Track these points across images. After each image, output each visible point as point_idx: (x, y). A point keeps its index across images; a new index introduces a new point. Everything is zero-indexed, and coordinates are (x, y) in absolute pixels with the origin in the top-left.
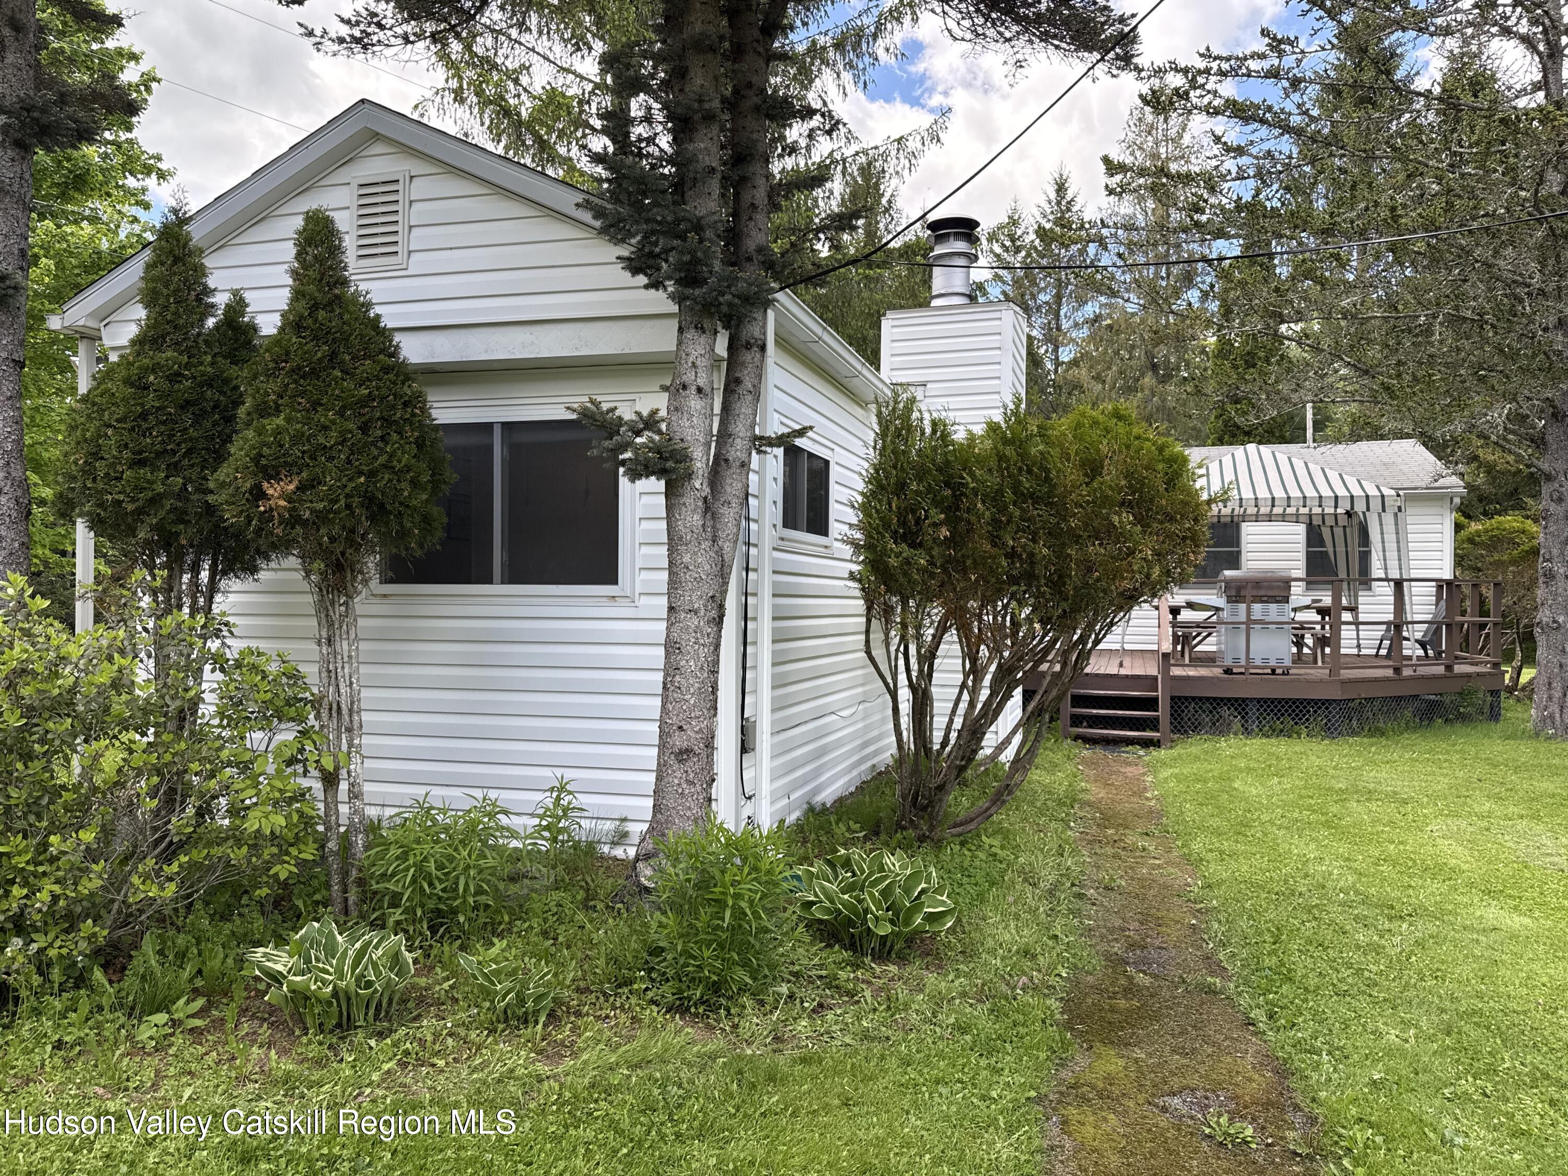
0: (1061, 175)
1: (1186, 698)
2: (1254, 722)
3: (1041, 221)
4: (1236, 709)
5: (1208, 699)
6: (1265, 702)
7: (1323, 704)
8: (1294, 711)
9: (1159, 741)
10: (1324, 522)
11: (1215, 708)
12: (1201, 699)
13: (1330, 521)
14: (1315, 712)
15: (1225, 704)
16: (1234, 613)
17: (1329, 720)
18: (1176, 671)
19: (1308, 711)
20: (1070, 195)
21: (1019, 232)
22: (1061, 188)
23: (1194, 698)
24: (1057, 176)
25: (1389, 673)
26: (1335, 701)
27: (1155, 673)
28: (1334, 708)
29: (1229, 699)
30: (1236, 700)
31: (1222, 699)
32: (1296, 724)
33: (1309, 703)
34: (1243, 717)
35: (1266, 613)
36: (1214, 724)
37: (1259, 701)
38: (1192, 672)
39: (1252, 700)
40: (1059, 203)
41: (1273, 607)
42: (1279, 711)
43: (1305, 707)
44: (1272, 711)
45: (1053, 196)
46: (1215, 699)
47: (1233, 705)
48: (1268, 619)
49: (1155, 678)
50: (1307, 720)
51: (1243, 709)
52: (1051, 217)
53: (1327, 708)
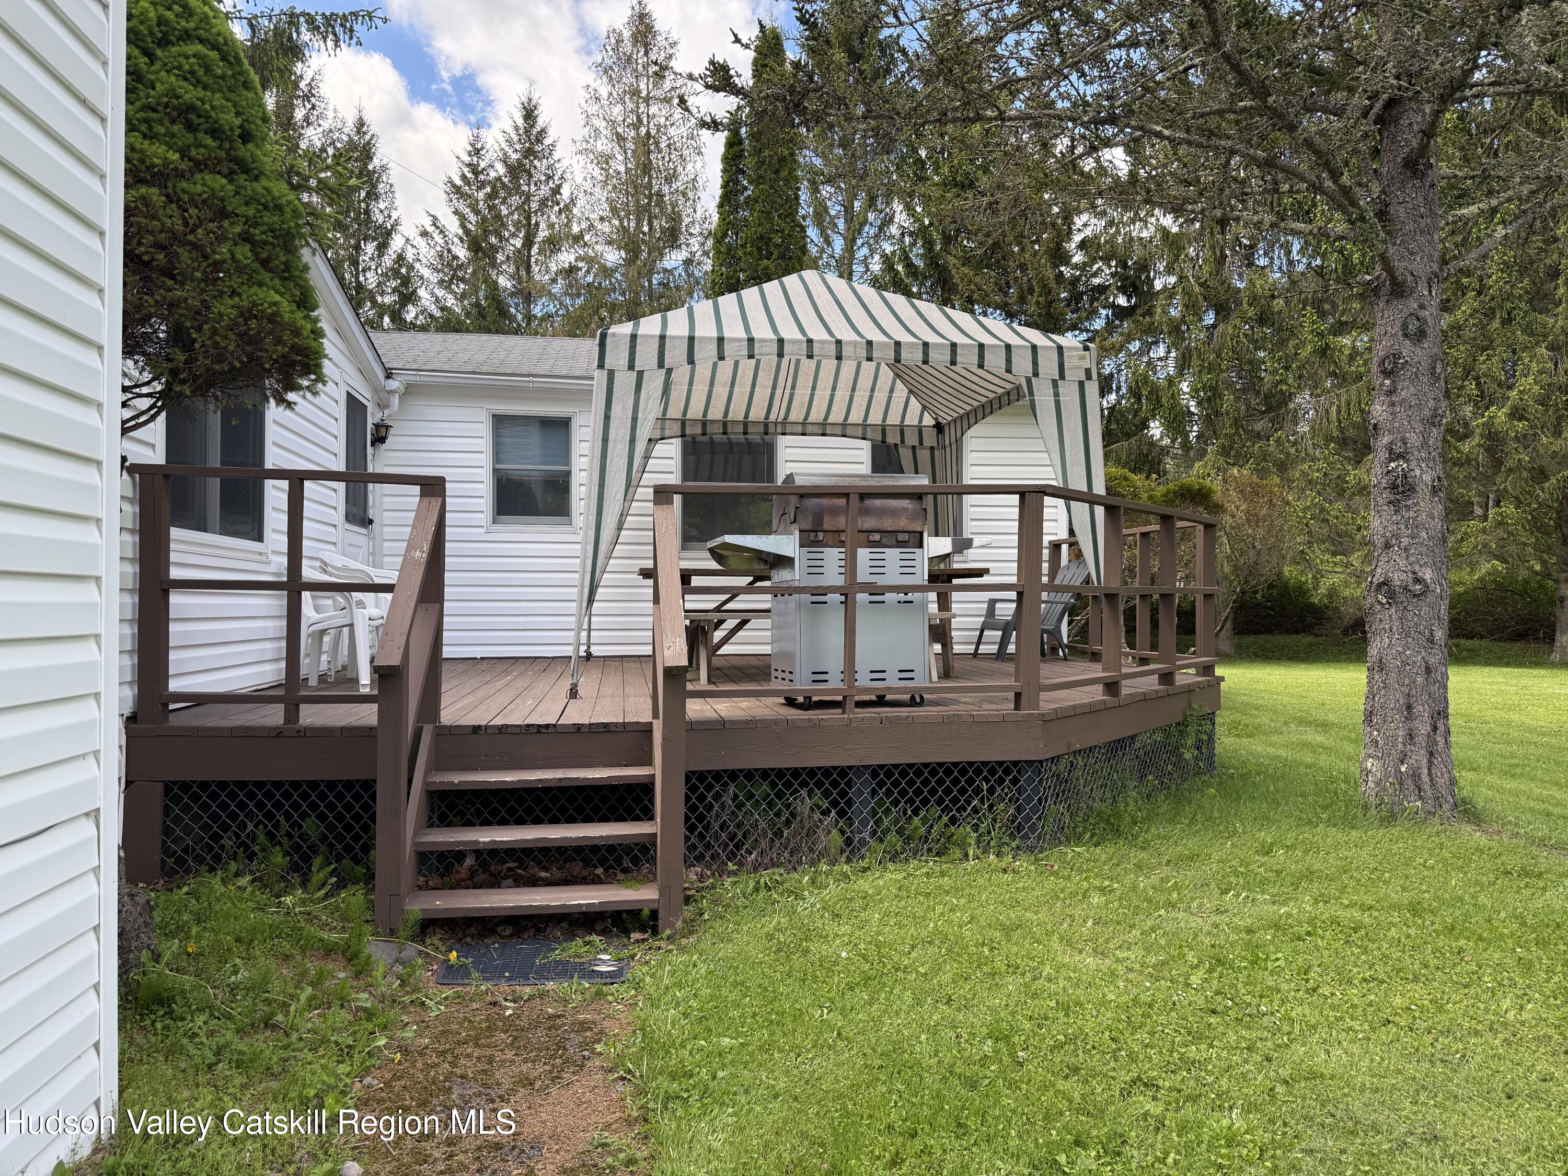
0: (530, 100)
1: (717, 775)
2: (864, 823)
3: (507, 149)
4: (827, 794)
5: (765, 774)
6: (889, 774)
7: (1007, 772)
8: (948, 791)
9: (654, 914)
10: (903, 441)
11: (779, 795)
12: (749, 774)
13: (912, 439)
14: (991, 791)
15: (804, 784)
16: (815, 569)
17: (1019, 810)
18: (695, 709)
19: (978, 791)
20: (541, 123)
21: (483, 164)
22: (530, 114)
23: (733, 775)
24: (525, 100)
25: (1096, 693)
26: (1030, 763)
27: (646, 717)
28: (1030, 781)
29: (812, 772)
30: (827, 772)
31: (796, 772)
32: (953, 821)
33: (978, 772)
34: (841, 814)
35: (878, 567)
36: (778, 834)
37: (875, 771)
38: (724, 708)
39: (859, 770)
40: (527, 132)
41: (892, 555)
42: (918, 792)
43: (970, 782)
44: (903, 793)
45: (520, 122)
46: (780, 773)
47: (819, 784)
48: (881, 581)
49: (646, 730)
50: (975, 811)
51: (843, 794)
52: (518, 147)
53: (1015, 781)
